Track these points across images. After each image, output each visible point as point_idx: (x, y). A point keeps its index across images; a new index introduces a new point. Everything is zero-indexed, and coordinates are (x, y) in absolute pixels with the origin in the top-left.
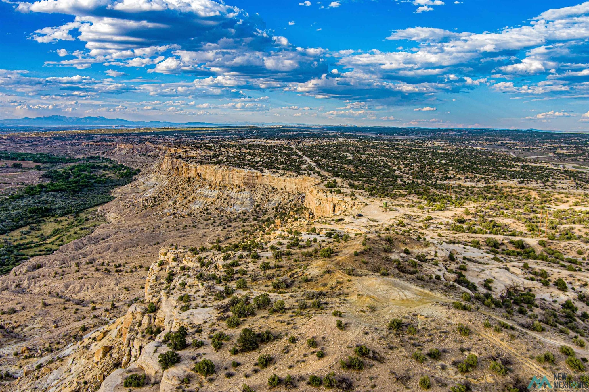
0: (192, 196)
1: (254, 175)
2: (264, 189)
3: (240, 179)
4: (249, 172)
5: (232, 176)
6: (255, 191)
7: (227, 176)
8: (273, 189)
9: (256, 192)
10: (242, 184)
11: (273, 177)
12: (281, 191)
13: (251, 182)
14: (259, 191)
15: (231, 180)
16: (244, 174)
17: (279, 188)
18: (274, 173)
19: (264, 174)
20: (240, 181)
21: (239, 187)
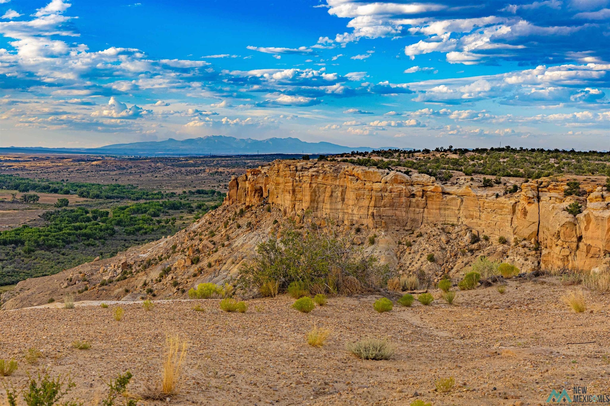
0: (215, 256)
1: (416, 189)
2: (443, 238)
3: (365, 203)
4: (395, 180)
5: (343, 193)
6: (410, 245)
7: (328, 194)
8: (475, 239)
9: (415, 248)
10: (369, 222)
11: (479, 197)
12: (500, 248)
13: (401, 213)
14: (425, 245)
15: (339, 206)
16: (377, 186)
17: (494, 239)
18: (487, 184)
19: (448, 188)
20: (363, 211)
21: (358, 230)
